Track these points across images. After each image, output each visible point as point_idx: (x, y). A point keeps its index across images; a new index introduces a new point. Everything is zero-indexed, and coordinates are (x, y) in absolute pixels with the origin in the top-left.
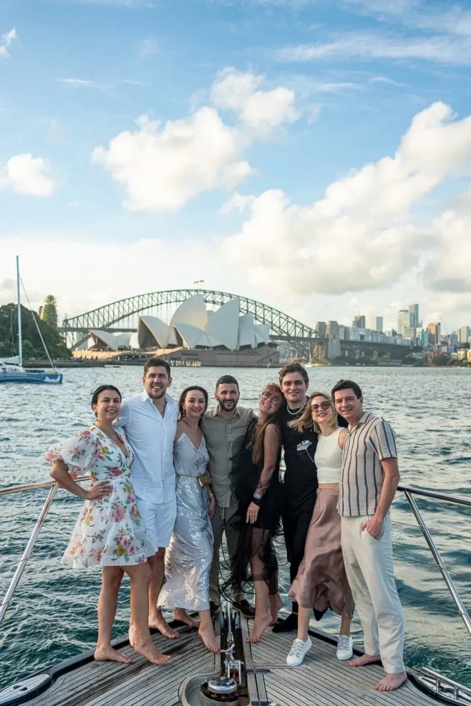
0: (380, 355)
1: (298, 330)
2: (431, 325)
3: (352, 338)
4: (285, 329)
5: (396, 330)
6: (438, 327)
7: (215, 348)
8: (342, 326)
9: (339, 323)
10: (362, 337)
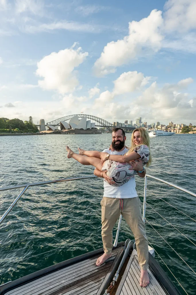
0: (130, 130)
1: (108, 124)
2: (144, 123)
3: (123, 126)
4: (105, 124)
5: (136, 124)
6: (146, 123)
7: (80, 129)
8: (120, 123)
9: (119, 122)
10: (126, 126)
